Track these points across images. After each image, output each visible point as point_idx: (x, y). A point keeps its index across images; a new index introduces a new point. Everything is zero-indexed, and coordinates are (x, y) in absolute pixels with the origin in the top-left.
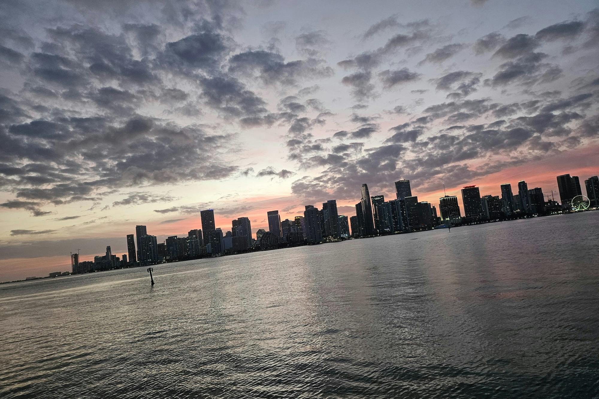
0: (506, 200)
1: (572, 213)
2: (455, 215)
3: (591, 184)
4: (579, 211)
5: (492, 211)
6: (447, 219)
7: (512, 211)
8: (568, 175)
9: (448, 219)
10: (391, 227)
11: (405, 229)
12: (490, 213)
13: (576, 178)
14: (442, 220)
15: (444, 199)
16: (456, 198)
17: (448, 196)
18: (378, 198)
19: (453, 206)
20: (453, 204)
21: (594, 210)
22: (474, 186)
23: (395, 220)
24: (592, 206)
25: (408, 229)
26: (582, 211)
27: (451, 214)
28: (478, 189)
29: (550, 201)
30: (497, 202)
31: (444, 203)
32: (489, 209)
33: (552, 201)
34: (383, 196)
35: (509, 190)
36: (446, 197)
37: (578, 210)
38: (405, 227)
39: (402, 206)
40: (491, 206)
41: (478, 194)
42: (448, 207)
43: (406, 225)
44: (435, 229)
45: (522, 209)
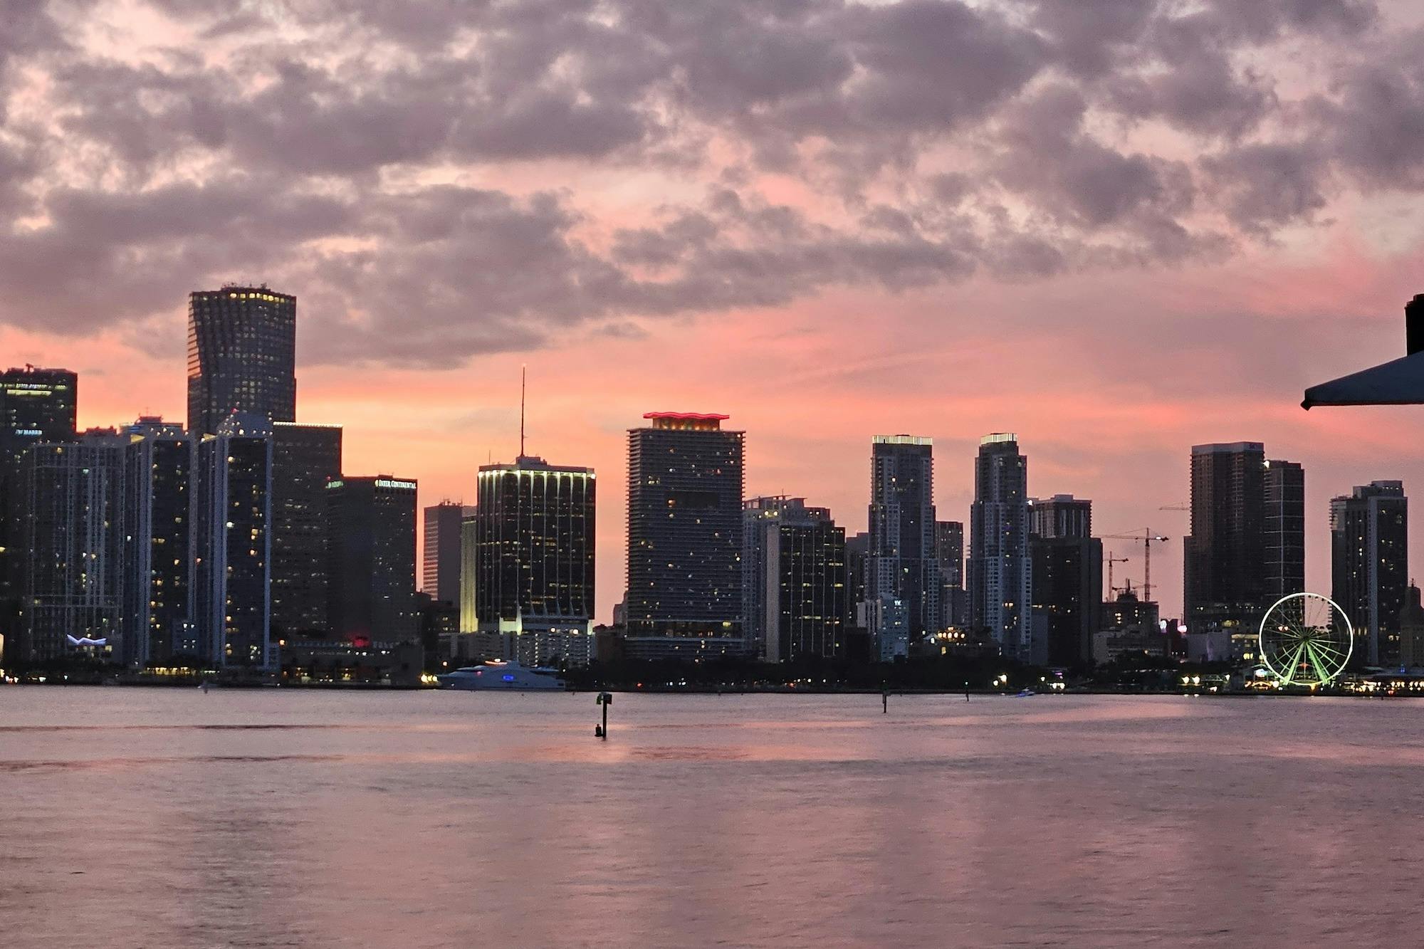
0: (887, 552)
1: (1251, 693)
2: (564, 604)
3: (1365, 530)
4: (1289, 691)
5: (797, 612)
6: (506, 626)
7: (915, 634)
8: (1255, 451)
9: (517, 627)
10: (130, 627)
11: (241, 657)
12: (784, 622)
13: (1293, 475)
14: (469, 623)
15: (510, 478)
16: (592, 483)
17: (537, 464)
18: (37, 391)
19: (563, 541)
20: (564, 522)
21: (1367, 694)
22: (714, 420)
23: (168, 581)
24: (1358, 669)
25: (260, 660)
26: (1306, 692)
27: (537, 591)
28: (734, 443)
29: (1127, 598)
30: (840, 558)
31: (511, 503)
32: (784, 597)
33: (1141, 598)
34: (71, 379)
35: (917, 485)
36: (523, 462)
37: (1286, 680)
38: (240, 642)
39: (239, 486)
40: (798, 583)
41: (735, 475)
42: (525, 539)
43: (247, 629)
44: (444, 685)
45: (979, 631)
